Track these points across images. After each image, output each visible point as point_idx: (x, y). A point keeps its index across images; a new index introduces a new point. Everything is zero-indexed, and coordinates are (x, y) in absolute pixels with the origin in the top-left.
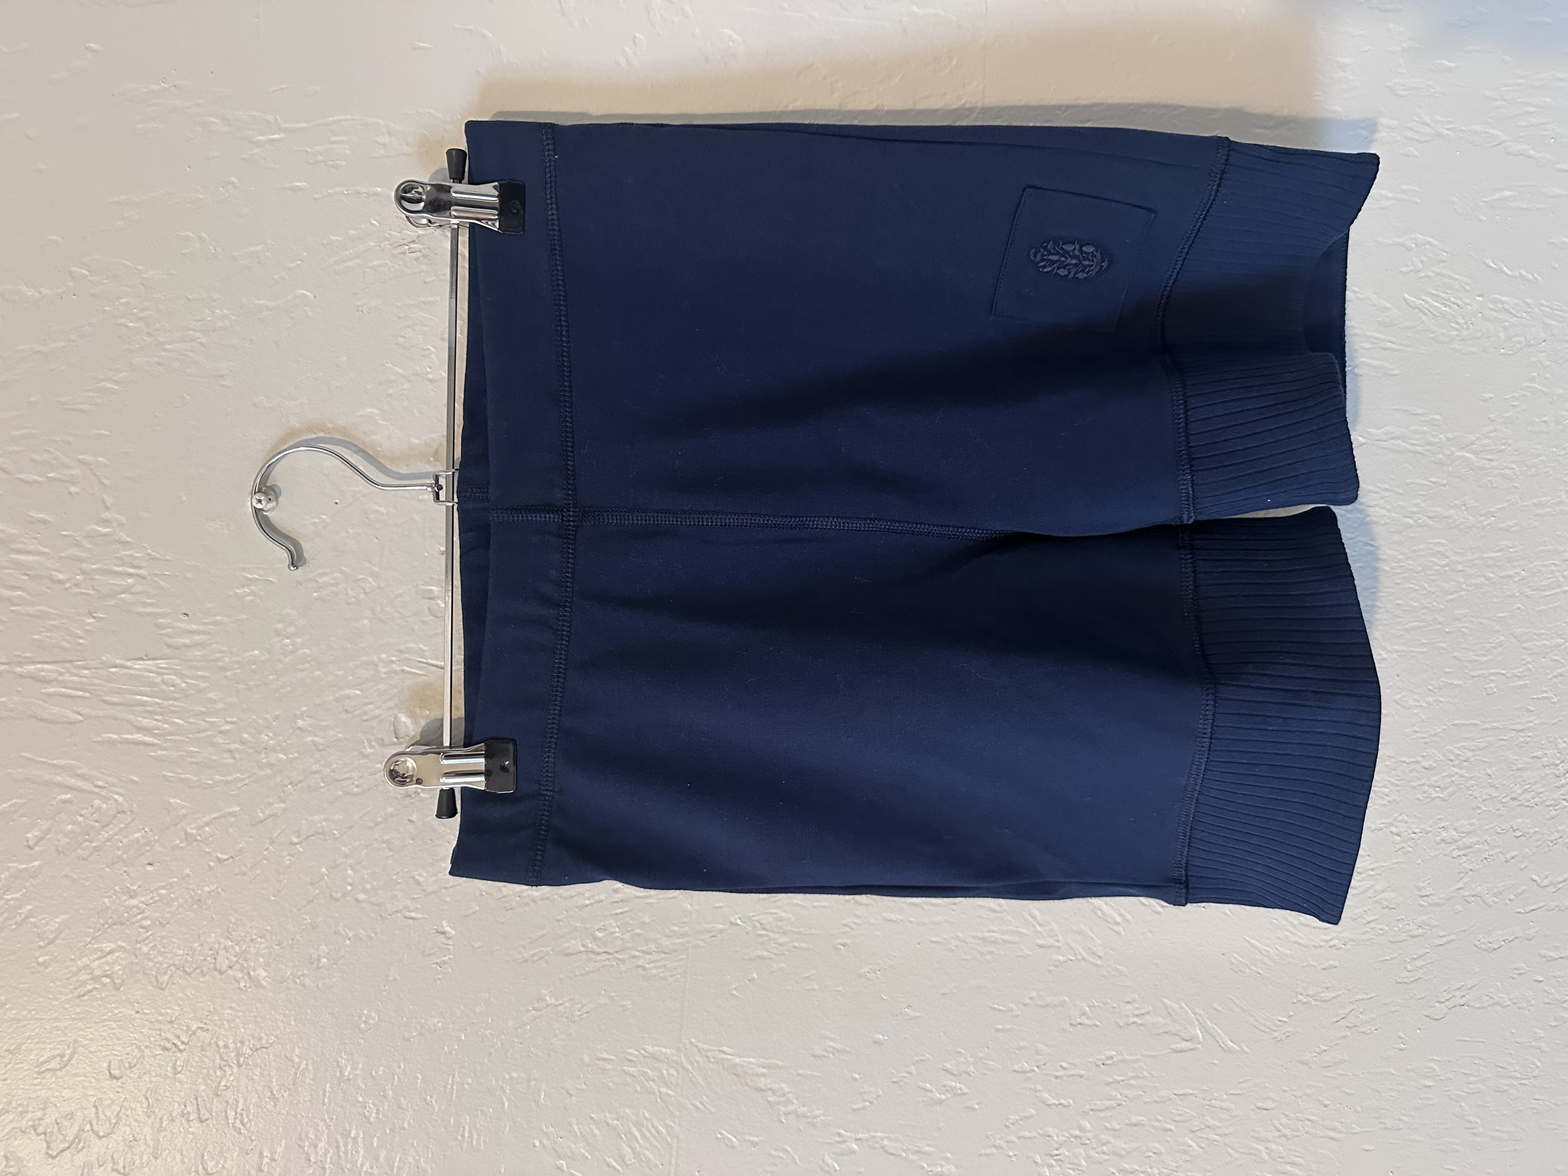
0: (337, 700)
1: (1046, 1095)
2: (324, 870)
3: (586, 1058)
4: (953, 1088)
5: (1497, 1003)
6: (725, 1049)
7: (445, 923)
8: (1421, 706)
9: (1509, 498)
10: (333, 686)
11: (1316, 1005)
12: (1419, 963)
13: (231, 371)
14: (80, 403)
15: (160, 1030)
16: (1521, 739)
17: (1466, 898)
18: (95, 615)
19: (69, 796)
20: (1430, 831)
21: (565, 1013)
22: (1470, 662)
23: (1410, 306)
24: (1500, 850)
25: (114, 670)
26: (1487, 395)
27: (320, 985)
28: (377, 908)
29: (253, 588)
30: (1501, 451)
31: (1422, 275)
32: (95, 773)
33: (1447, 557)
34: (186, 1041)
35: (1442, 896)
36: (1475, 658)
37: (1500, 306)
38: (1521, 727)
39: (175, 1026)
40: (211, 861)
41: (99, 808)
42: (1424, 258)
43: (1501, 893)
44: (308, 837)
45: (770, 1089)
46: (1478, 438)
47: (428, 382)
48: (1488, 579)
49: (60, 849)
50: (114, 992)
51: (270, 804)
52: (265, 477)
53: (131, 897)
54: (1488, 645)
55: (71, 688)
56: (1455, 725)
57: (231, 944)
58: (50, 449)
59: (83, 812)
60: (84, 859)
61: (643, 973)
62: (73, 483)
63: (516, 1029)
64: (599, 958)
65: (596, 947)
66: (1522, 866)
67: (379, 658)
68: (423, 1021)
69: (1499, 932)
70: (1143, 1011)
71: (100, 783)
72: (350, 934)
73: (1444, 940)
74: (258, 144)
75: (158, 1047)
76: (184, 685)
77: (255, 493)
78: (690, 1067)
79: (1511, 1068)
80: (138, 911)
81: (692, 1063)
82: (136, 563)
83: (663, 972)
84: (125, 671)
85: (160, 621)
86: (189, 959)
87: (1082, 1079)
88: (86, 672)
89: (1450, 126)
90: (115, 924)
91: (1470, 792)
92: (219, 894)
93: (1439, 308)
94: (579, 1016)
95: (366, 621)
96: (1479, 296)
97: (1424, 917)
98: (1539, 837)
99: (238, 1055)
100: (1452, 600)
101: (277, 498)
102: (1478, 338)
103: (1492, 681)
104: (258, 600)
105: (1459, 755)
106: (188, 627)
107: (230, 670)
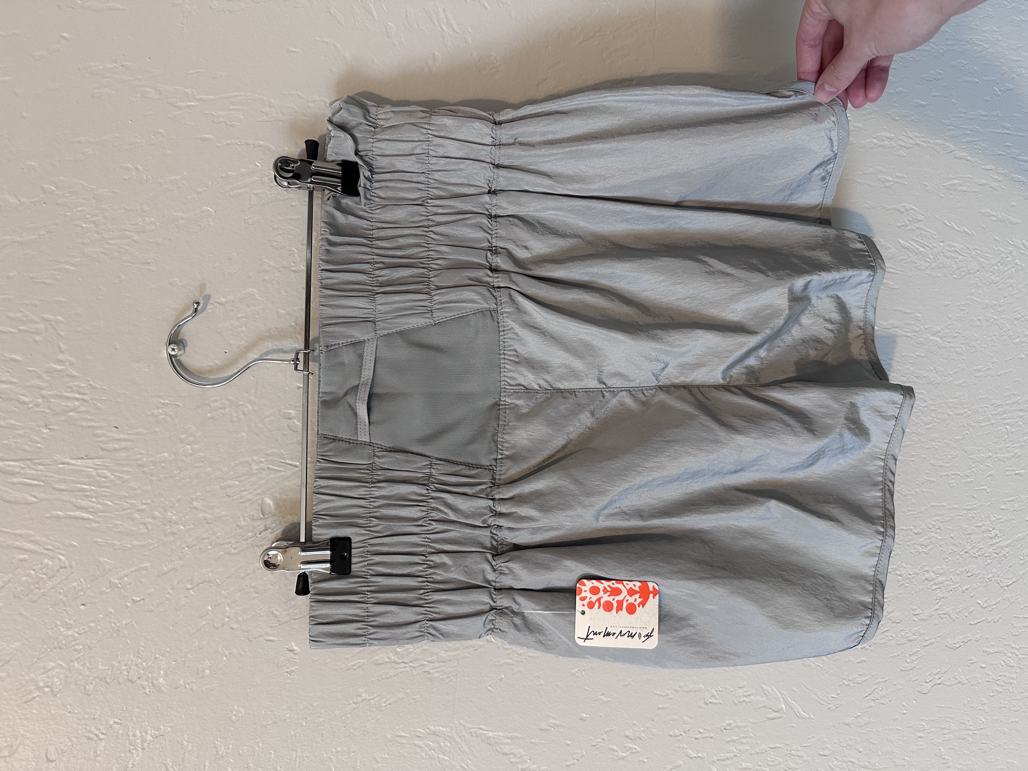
0: (222, 488)
1: (689, 751)
2: (209, 607)
3: (389, 736)
4: (630, 749)
5: (959, 682)
6: (482, 727)
7: (293, 644)
8: (912, 494)
9: (960, 366)
10: (219, 478)
11: (854, 686)
12: (914, 658)
13: (155, 260)
14: (45, 278)
15: (86, 725)
16: (970, 515)
17: (942, 616)
18: (49, 427)
19: (26, 556)
20: (919, 574)
21: (376, 704)
22: (940, 466)
23: (903, 247)
24: (959, 585)
25: (60, 466)
26: (947, 303)
27: (204, 690)
28: (247, 633)
29: (165, 410)
30: (955, 337)
31: (909, 228)
32: (44, 539)
33: (926, 401)
34: (104, 732)
35: (926, 614)
36: (943, 464)
37: (953, 249)
38: (970, 507)
39: (97, 722)
40: (129, 602)
41: (47, 565)
42: (911, 219)
43: (960, 612)
44: (198, 585)
45: (512, 753)
46: (942, 329)
47: (292, 273)
48: (949, 415)
49: (17, 594)
50: (53, 698)
51: (172, 561)
52: (177, 333)
53: (68, 629)
54: (950, 456)
55: (30, 479)
56: (933, 506)
57: (140, 661)
58: (23, 310)
59: (34, 568)
60: (34, 602)
61: (428, 676)
62: (38, 334)
63: (341, 717)
64: (398, 666)
65: (396, 659)
66: (972, 595)
67: (252, 459)
68: (276, 713)
69: (960, 637)
70: (749, 693)
71: (50, 547)
72: (227, 652)
73: (928, 642)
74: (178, 108)
75: (83, 738)
76: (112, 477)
77: (169, 344)
78: (459, 740)
79: (968, 724)
80: (72, 639)
81: (460, 737)
82: (82, 391)
83: (442, 675)
84: (70, 467)
85: (98, 432)
86: (110, 673)
87: (712, 740)
88: (42, 467)
89: (923, 140)
90: (55, 649)
91: (941, 548)
92: (133, 625)
93: (918, 249)
94: (385, 706)
95: (244, 434)
96: (941, 242)
97: (916, 628)
98: (981, 576)
99: (143, 741)
100: (928, 428)
101: (184, 348)
102: (941, 268)
103: (952, 479)
104: (169, 418)
105: (935, 525)
106: (116, 436)
107: (146, 466)
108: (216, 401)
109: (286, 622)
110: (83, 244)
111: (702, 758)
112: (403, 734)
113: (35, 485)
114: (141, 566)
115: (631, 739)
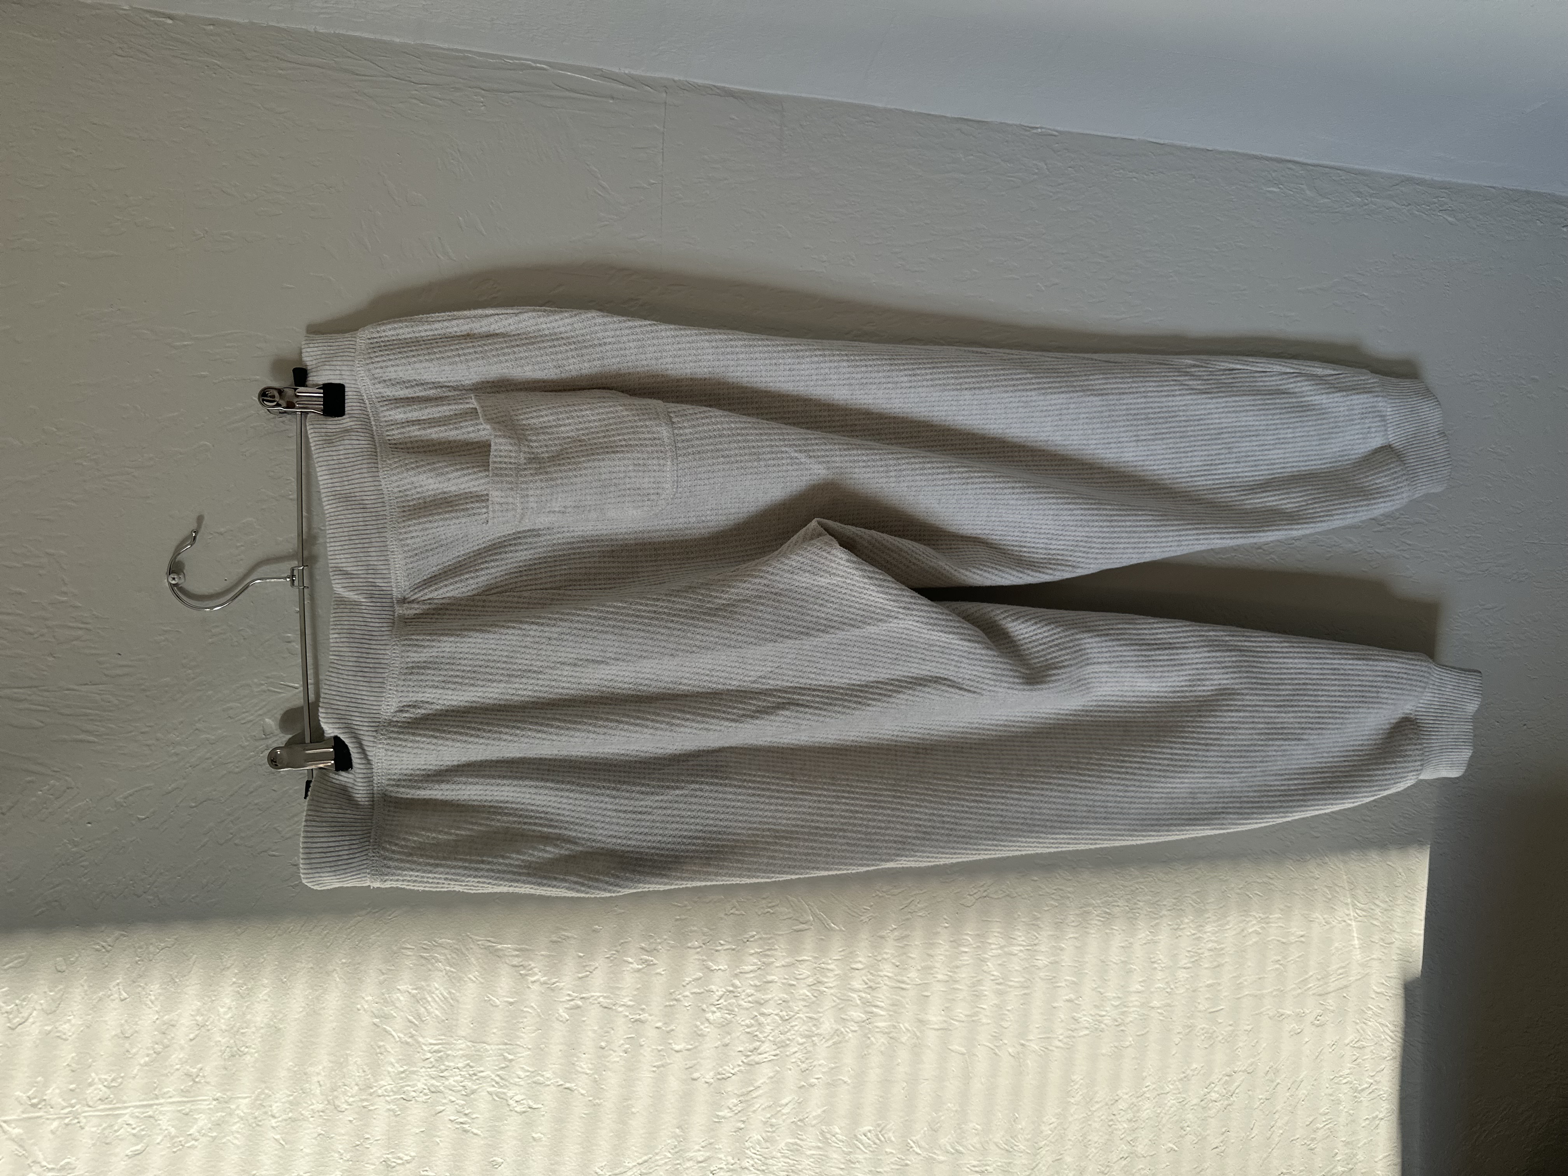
108: (217, 626)
109: (290, 838)
110: (85, 481)
111: (723, 971)
112: (409, 946)
113: (41, 711)
114: (147, 785)
115: (647, 951)
